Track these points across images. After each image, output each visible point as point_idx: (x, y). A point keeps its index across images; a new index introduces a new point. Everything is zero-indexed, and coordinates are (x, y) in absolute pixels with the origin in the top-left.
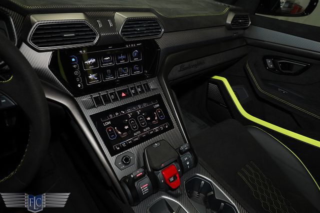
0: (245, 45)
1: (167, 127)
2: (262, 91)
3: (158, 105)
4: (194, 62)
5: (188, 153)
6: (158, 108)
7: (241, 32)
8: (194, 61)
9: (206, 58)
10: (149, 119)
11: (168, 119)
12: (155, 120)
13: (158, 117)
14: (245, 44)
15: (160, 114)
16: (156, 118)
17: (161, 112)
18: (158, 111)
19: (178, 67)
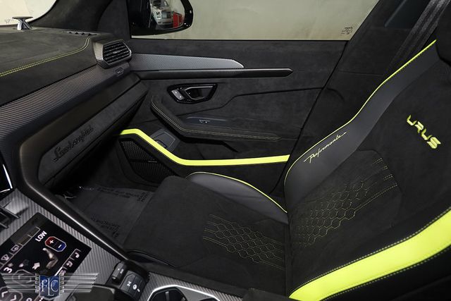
0: (139, 82)
1: (77, 256)
2: (184, 130)
3: (44, 233)
4: (76, 134)
5: (129, 272)
6: (45, 237)
7: (126, 66)
8: (74, 133)
9: (92, 120)
10: (37, 266)
11: (73, 243)
12: (52, 260)
13: (53, 252)
14: (138, 79)
15: (56, 244)
16: (51, 256)
17: (55, 241)
18: (48, 243)
19: (51, 154)
